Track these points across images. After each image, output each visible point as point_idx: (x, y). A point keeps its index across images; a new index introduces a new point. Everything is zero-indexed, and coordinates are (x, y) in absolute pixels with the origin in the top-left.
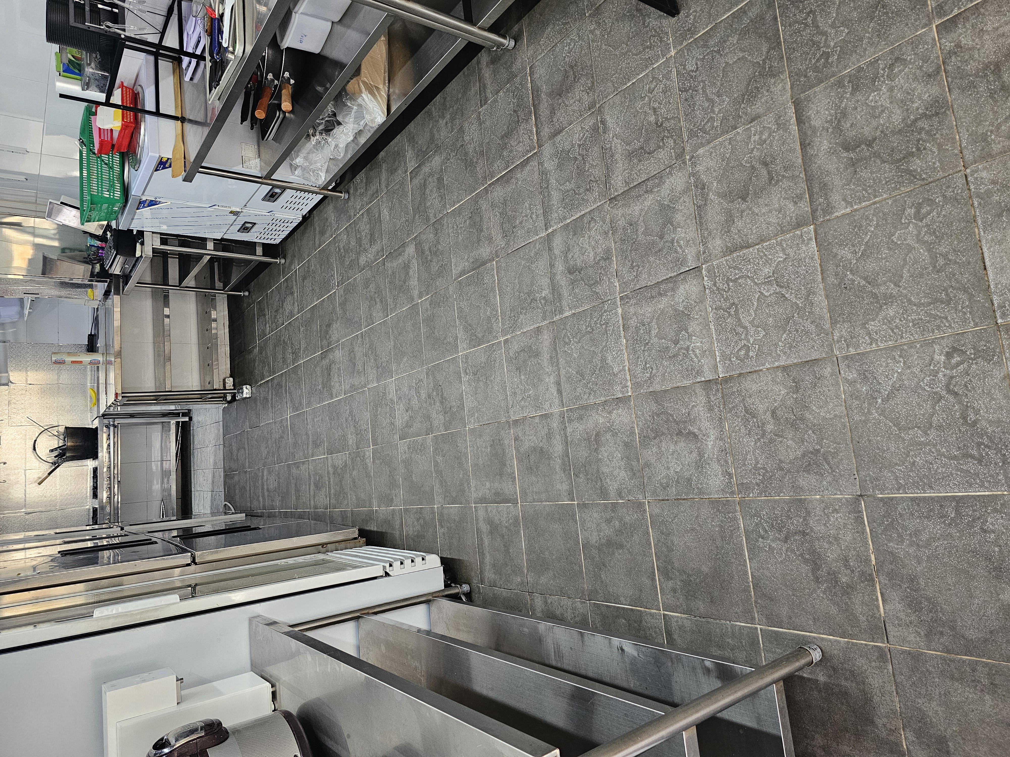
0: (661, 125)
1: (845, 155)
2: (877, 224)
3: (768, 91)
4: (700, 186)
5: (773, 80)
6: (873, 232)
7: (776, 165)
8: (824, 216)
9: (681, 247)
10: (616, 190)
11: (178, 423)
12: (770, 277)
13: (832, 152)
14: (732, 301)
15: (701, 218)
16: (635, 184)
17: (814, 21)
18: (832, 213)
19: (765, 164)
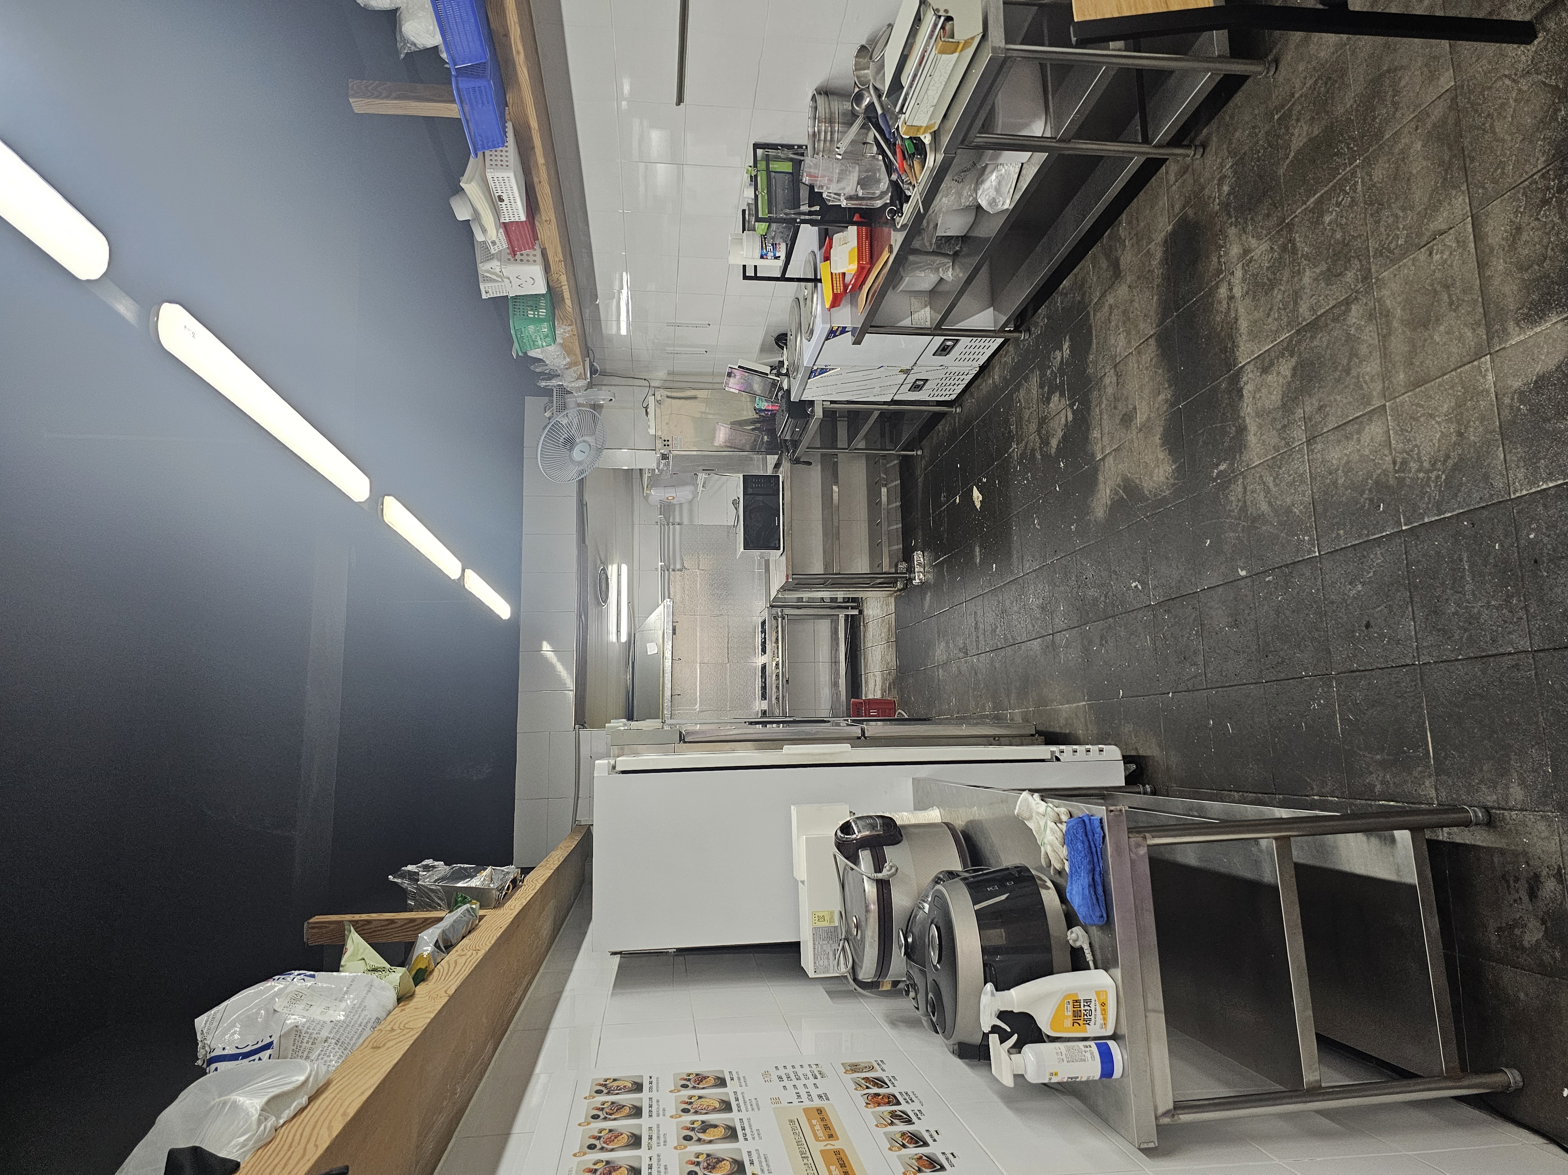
0: (1348, 244)
1: (1519, 275)
2: (1548, 352)
3: (1449, 204)
4: (1384, 313)
5: (1454, 192)
6: (1543, 361)
7: (1456, 288)
8: (1500, 344)
9: (1365, 382)
10: (1304, 319)
11: (847, 616)
12: (1450, 414)
13: (1508, 273)
14: (1414, 443)
15: (1385, 348)
16: (1322, 311)
17: (1492, 126)
18: (1507, 341)
19: (1447, 287)
